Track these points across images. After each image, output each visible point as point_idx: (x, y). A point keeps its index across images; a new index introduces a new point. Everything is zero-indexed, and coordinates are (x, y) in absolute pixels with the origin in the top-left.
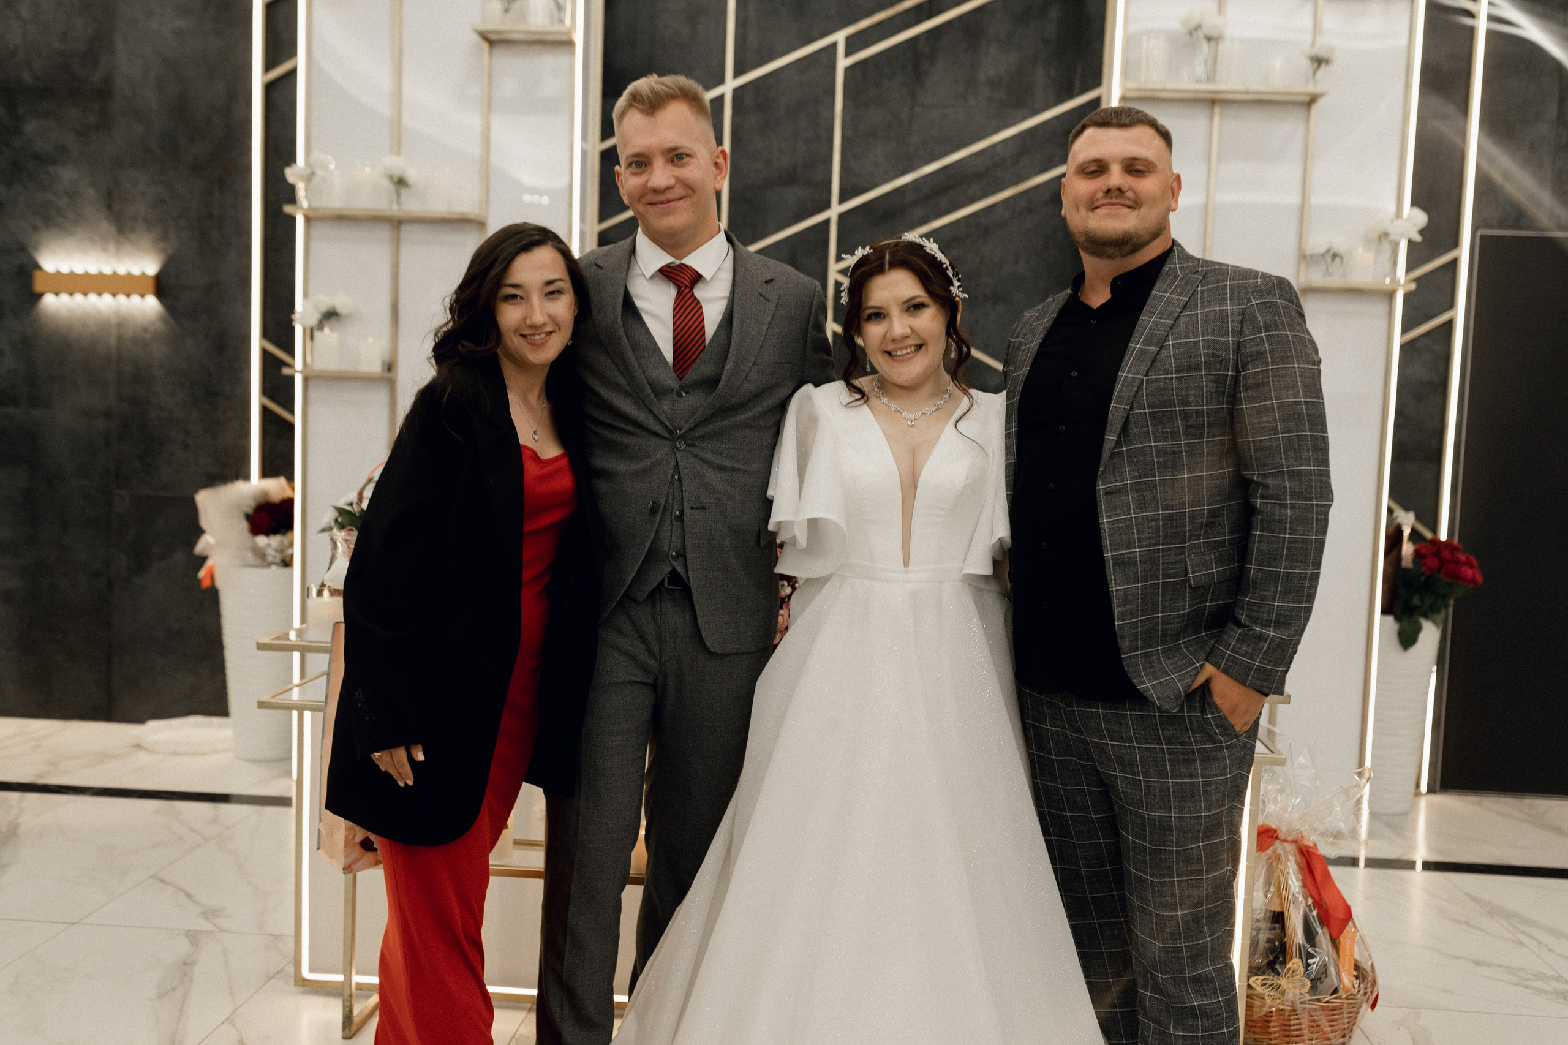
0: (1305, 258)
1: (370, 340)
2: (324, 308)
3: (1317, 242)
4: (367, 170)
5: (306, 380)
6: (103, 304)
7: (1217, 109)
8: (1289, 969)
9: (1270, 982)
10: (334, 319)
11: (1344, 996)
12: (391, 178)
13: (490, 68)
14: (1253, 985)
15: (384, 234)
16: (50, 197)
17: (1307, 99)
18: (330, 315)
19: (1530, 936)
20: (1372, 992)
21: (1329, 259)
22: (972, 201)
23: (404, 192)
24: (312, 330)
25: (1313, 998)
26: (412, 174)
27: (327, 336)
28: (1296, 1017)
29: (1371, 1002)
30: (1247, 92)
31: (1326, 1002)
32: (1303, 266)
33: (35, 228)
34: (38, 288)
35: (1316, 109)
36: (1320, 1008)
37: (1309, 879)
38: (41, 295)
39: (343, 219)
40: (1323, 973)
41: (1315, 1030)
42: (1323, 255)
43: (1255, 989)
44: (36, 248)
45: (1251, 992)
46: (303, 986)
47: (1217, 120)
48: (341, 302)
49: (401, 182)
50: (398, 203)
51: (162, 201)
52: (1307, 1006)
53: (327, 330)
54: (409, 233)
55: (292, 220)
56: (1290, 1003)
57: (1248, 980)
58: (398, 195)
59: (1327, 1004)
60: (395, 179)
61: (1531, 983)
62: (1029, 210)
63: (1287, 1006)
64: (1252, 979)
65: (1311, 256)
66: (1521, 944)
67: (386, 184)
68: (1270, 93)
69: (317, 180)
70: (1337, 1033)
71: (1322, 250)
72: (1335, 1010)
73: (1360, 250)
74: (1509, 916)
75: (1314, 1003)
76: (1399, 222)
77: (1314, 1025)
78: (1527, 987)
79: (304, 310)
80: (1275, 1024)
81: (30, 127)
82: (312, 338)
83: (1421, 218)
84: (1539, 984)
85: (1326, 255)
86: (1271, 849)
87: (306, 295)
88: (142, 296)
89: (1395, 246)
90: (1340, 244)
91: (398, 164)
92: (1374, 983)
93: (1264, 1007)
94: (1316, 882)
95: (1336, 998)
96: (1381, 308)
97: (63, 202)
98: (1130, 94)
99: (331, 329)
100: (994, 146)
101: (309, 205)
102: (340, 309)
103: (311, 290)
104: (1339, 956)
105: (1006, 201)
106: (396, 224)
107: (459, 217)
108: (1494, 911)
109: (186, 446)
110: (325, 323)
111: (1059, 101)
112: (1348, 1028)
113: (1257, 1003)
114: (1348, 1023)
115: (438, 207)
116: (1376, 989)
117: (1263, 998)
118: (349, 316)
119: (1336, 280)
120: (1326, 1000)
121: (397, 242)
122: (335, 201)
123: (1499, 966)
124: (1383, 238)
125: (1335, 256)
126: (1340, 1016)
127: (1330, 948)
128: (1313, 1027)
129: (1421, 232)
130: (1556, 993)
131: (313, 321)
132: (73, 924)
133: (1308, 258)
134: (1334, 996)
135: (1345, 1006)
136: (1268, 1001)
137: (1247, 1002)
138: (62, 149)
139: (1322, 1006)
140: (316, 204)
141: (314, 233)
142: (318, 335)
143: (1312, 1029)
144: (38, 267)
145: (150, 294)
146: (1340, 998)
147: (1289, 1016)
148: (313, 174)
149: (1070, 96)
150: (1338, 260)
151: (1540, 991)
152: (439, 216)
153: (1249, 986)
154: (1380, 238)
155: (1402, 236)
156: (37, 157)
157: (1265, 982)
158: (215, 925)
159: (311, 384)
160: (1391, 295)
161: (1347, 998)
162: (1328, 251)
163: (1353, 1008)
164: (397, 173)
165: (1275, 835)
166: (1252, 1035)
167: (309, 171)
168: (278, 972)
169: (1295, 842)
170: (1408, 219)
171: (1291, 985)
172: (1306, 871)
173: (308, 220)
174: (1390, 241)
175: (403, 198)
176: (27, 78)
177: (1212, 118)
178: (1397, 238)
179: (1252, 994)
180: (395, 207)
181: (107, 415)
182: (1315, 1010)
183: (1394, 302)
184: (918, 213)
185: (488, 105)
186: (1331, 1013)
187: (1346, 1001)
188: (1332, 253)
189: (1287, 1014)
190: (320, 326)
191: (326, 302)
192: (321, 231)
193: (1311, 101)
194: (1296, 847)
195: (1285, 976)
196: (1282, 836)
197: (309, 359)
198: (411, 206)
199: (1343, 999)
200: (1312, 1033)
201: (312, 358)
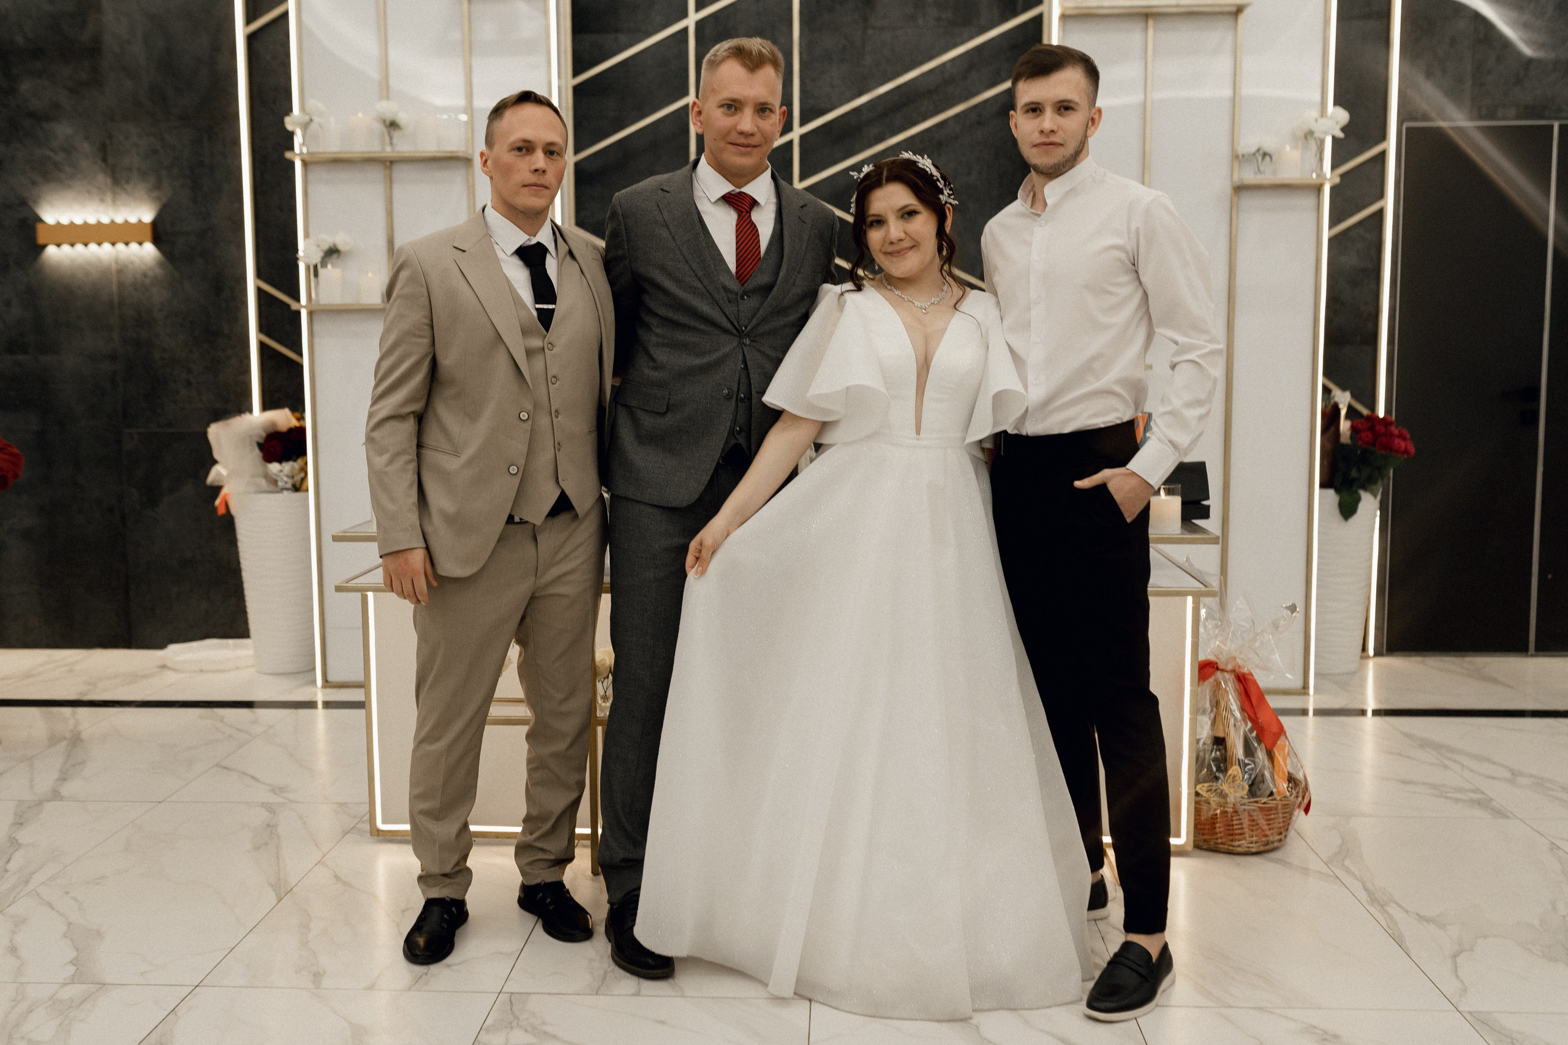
0: (1237, 158)
1: (370, 275)
2: (326, 247)
3: (1248, 143)
4: (360, 115)
5: (311, 314)
6: (103, 253)
7: (1151, 23)
8: (1230, 775)
9: (1214, 788)
10: (335, 256)
11: (1278, 798)
12: (384, 121)
13: (469, 12)
14: (1200, 791)
15: (376, 174)
16: (49, 153)
17: (1234, 9)
18: (332, 252)
19: (1455, 761)
20: (1303, 798)
21: (1260, 158)
22: (925, 118)
23: (396, 134)
24: (316, 267)
25: (1252, 800)
26: (403, 118)
27: (330, 273)
28: (1238, 817)
29: (1304, 806)
30: (1177, 6)
31: (1264, 803)
32: (1236, 165)
33: (34, 183)
34: (41, 240)
35: (1242, 18)
36: (1258, 809)
37: (1247, 703)
38: (44, 246)
39: (338, 162)
40: (1261, 782)
41: (1254, 828)
42: (1254, 154)
43: (1202, 796)
44: (36, 202)
45: (1198, 799)
46: (378, 836)
47: (1151, 32)
48: (340, 240)
49: (393, 125)
50: (391, 144)
51: (155, 152)
52: (1246, 807)
53: (329, 266)
54: (399, 172)
55: (292, 164)
56: (1231, 806)
57: (1196, 788)
58: (391, 138)
59: (1264, 806)
60: (388, 123)
61: (1450, 795)
62: (979, 123)
63: (1230, 808)
64: (1199, 787)
65: (1243, 156)
66: (1446, 767)
67: (378, 127)
68: (1200, 6)
69: (313, 127)
70: (1274, 830)
71: (1253, 150)
72: (1271, 810)
73: (1288, 148)
74: (1438, 747)
75: (1252, 804)
76: (1322, 121)
77: (1253, 822)
78: (1446, 797)
79: (307, 250)
80: (1221, 825)
81: (25, 86)
82: (316, 275)
83: (1342, 116)
84: (1458, 796)
85: (1257, 154)
86: (1213, 677)
87: (307, 235)
88: (140, 244)
89: (1322, 142)
90: (1269, 145)
91: (389, 108)
92: (1306, 788)
93: (1210, 811)
94: (1252, 703)
95: (1272, 800)
96: (1309, 201)
97: (60, 157)
98: (1069, 12)
99: (333, 266)
100: (944, 65)
101: (308, 150)
102: (341, 247)
103: (311, 230)
104: (1274, 766)
105: (957, 116)
106: (388, 164)
107: (448, 155)
108: (1425, 744)
109: (189, 383)
110: (326, 260)
111: (1005, 19)
112: (1284, 827)
113: (1205, 807)
114: (1283, 822)
115: (429, 147)
116: (1307, 794)
117: (1209, 803)
118: (349, 253)
119: (1267, 177)
120: (1263, 802)
121: (390, 182)
122: (332, 146)
123: (1424, 784)
124: (1308, 137)
125: (1265, 154)
126: (1276, 816)
127: (1266, 760)
128: (1253, 825)
129: (1343, 130)
130: (1472, 801)
131: (316, 257)
132: (160, 802)
133: (1241, 157)
134: (1270, 798)
135: (1280, 807)
136: (1213, 805)
137: (1195, 808)
138: (57, 106)
139: (1260, 807)
140: (313, 149)
141: (311, 176)
142: (321, 271)
143: (1252, 828)
144: (40, 220)
145: (148, 241)
146: (1275, 799)
147: (1232, 817)
148: (311, 120)
149: (1015, 14)
150: (1268, 158)
151: (1457, 800)
152: (429, 155)
153: (1197, 794)
154: (1306, 137)
155: (1326, 133)
156: (32, 115)
157: (1210, 788)
158: (284, 798)
159: (315, 317)
160: (1319, 189)
161: (1281, 800)
162: (1258, 150)
163: (1287, 808)
164: (389, 117)
165: (1216, 666)
166: (1201, 837)
167: (307, 118)
168: (352, 828)
169: (1233, 671)
170: (1331, 118)
171: (1232, 790)
172: (1244, 695)
173: (305, 164)
174: (1315, 139)
175: (395, 140)
176: (19, 40)
177: (1146, 29)
178: (1322, 136)
179: (1200, 801)
180: (388, 149)
181: (113, 358)
182: (1254, 810)
183: (1321, 196)
184: (875, 131)
185: (469, 49)
186: (1267, 813)
187: (1280, 802)
188: (1261, 152)
189: (1229, 816)
190: (324, 264)
191: (328, 241)
192: (317, 174)
193: (1239, 10)
194: (1235, 676)
195: (1227, 781)
196: (1221, 666)
197: (313, 295)
198: (403, 147)
199: (1278, 800)
200: (1252, 831)
201: (317, 294)
